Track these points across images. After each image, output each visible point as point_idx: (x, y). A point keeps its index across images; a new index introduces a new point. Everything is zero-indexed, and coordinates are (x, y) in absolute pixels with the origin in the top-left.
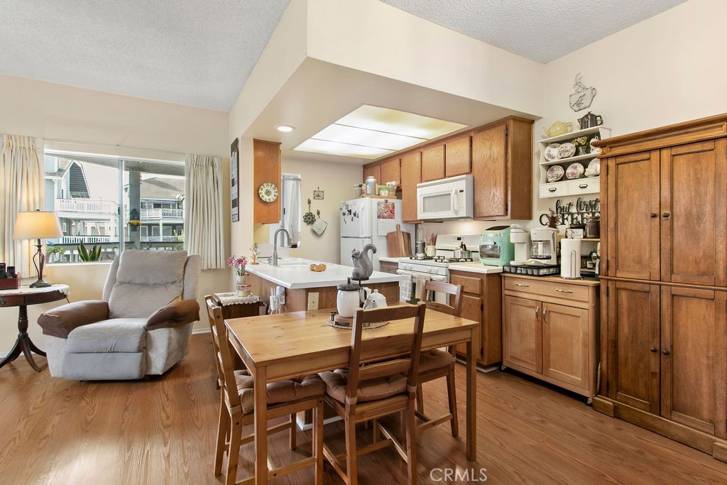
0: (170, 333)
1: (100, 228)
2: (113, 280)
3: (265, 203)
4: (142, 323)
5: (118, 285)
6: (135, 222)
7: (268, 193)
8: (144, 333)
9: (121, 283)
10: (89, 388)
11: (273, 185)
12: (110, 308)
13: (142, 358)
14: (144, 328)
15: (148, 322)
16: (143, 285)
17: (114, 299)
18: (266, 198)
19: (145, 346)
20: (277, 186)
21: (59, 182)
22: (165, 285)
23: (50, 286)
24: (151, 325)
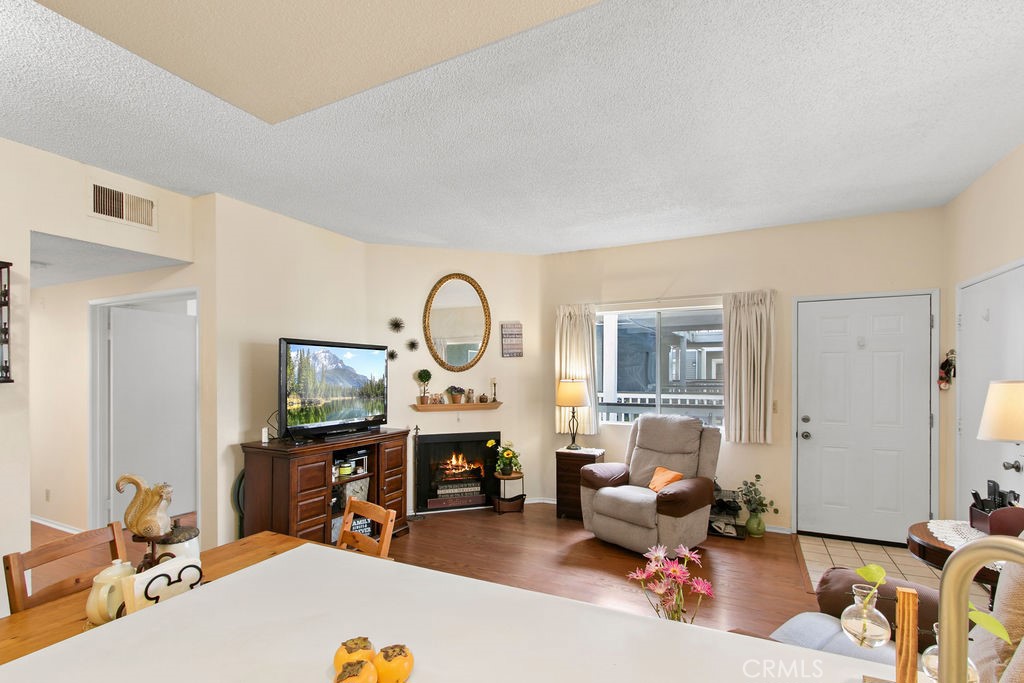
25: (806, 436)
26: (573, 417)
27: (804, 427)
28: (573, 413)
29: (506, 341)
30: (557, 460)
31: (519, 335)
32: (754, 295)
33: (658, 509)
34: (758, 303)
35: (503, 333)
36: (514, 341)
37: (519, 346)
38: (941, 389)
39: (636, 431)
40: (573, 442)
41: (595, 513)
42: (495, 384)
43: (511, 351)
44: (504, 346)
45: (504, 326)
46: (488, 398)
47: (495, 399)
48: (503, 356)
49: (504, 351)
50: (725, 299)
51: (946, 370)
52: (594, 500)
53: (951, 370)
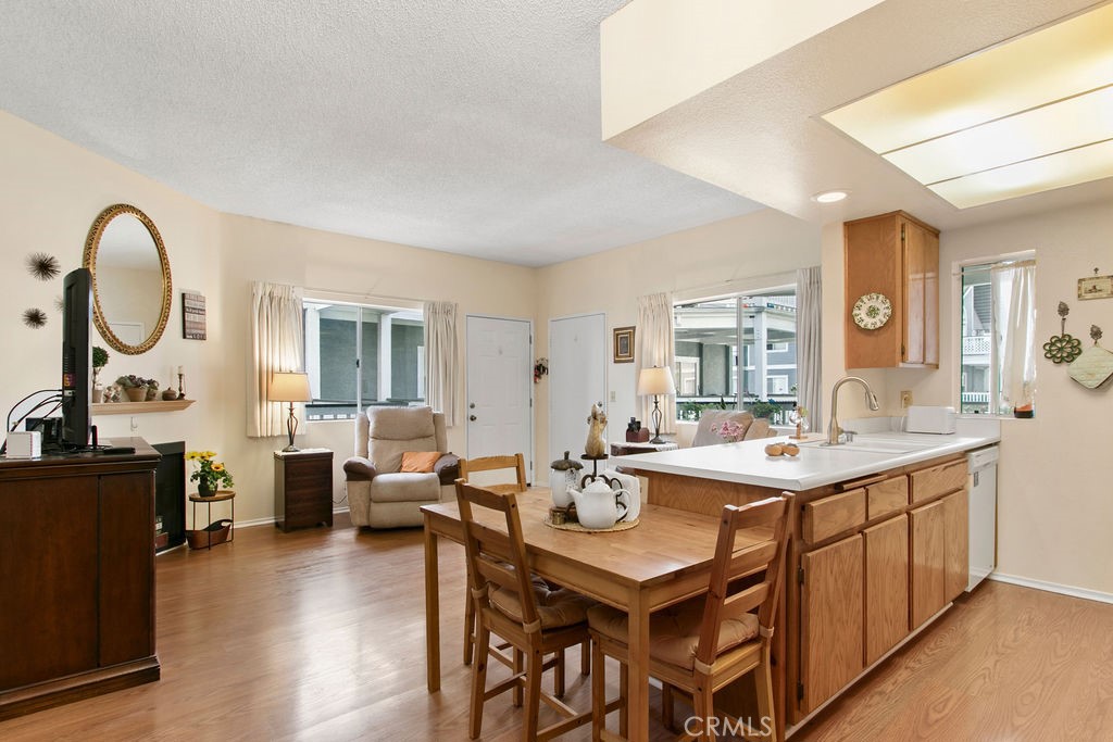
3: (866, 331)
7: (872, 312)
11: (881, 297)
18: (868, 322)
20: (889, 296)
23: (663, 443)
25: (473, 418)
26: (291, 414)
27: (473, 412)
28: (291, 410)
29: (189, 317)
30: (283, 465)
31: (201, 311)
32: (444, 305)
33: (442, 483)
34: (448, 312)
35: (186, 305)
36: (197, 318)
37: (202, 325)
38: (535, 382)
39: (365, 424)
40: (292, 443)
41: (372, 504)
42: (180, 376)
43: (194, 331)
44: (187, 324)
45: (187, 296)
46: (174, 394)
47: (182, 395)
48: (184, 337)
49: (187, 331)
50: (425, 305)
51: (540, 370)
52: (373, 490)
53: (544, 369)
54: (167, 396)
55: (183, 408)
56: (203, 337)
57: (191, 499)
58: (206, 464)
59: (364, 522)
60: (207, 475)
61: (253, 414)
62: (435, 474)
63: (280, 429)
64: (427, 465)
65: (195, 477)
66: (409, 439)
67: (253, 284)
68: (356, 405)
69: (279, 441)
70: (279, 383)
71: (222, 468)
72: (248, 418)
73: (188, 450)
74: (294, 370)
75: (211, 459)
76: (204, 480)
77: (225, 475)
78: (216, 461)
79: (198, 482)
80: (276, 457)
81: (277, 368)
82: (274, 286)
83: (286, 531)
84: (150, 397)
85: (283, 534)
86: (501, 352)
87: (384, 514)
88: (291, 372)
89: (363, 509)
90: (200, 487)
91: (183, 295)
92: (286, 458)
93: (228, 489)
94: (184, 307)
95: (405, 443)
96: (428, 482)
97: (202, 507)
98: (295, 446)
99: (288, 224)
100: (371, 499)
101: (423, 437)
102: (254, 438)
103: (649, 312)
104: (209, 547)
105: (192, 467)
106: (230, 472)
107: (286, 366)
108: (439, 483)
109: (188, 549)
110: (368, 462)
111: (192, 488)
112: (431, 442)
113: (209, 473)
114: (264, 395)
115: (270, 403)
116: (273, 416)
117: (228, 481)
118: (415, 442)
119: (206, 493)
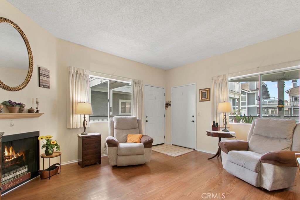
0: (275, 168)
1: (275, 111)
2: (252, 132)
4: (259, 157)
5: (254, 135)
6: (280, 106)
8: (259, 163)
9: (255, 135)
10: (235, 180)
12: (249, 145)
13: (258, 176)
14: (259, 160)
15: (262, 157)
16: (267, 137)
17: (251, 142)
19: (259, 170)
21: (257, 93)
22: (280, 139)
23: (229, 131)
24: (263, 160)
25: (147, 121)
26: (85, 119)
27: (147, 119)
28: (85, 118)
29: (42, 78)
30: (82, 140)
31: (48, 76)
32: (138, 81)
33: (145, 147)
34: (139, 83)
35: (40, 72)
36: (46, 79)
37: (48, 82)
38: (166, 109)
39: (112, 123)
40: (85, 131)
41: (118, 157)
42: (37, 102)
43: (44, 84)
44: (41, 80)
45: (40, 69)
46: (33, 110)
47: (38, 111)
48: (39, 86)
49: (41, 83)
50: (132, 80)
51: (168, 105)
52: (119, 151)
53: (169, 105)
54: (30, 111)
55: (38, 117)
56: (48, 87)
57: (41, 157)
58: (48, 141)
59: (115, 164)
60: (49, 146)
61: (69, 119)
62: (142, 144)
63: (80, 125)
64: (138, 140)
65: (43, 147)
66: (129, 129)
67: (70, 67)
68: (108, 116)
69: (80, 130)
70: (80, 107)
71: (55, 143)
72: (67, 121)
73: (41, 135)
74: (86, 102)
75: (51, 139)
76: (47, 148)
77: (57, 146)
78: (53, 140)
79: (45, 149)
80: (79, 136)
81: (79, 101)
82: (78, 69)
83: (83, 167)
84: (21, 111)
85: (81, 169)
86: (155, 98)
87: (123, 161)
88: (85, 103)
89: (114, 158)
90: (46, 151)
91: (39, 68)
92: (83, 137)
93: (58, 151)
94: (39, 73)
95: (128, 131)
96: (140, 147)
97: (46, 160)
98: (86, 133)
99: (83, 46)
100: (117, 154)
101: (134, 128)
102: (70, 129)
103: (217, 82)
104: (49, 177)
105: (42, 142)
106: (59, 144)
107: (82, 101)
108: (144, 147)
109: (40, 179)
110: (115, 138)
111: (42, 151)
112: (137, 130)
113: (49, 145)
114: (74, 112)
115: (76, 115)
116: (77, 120)
117: (58, 148)
118: (131, 130)
119: (48, 154)
